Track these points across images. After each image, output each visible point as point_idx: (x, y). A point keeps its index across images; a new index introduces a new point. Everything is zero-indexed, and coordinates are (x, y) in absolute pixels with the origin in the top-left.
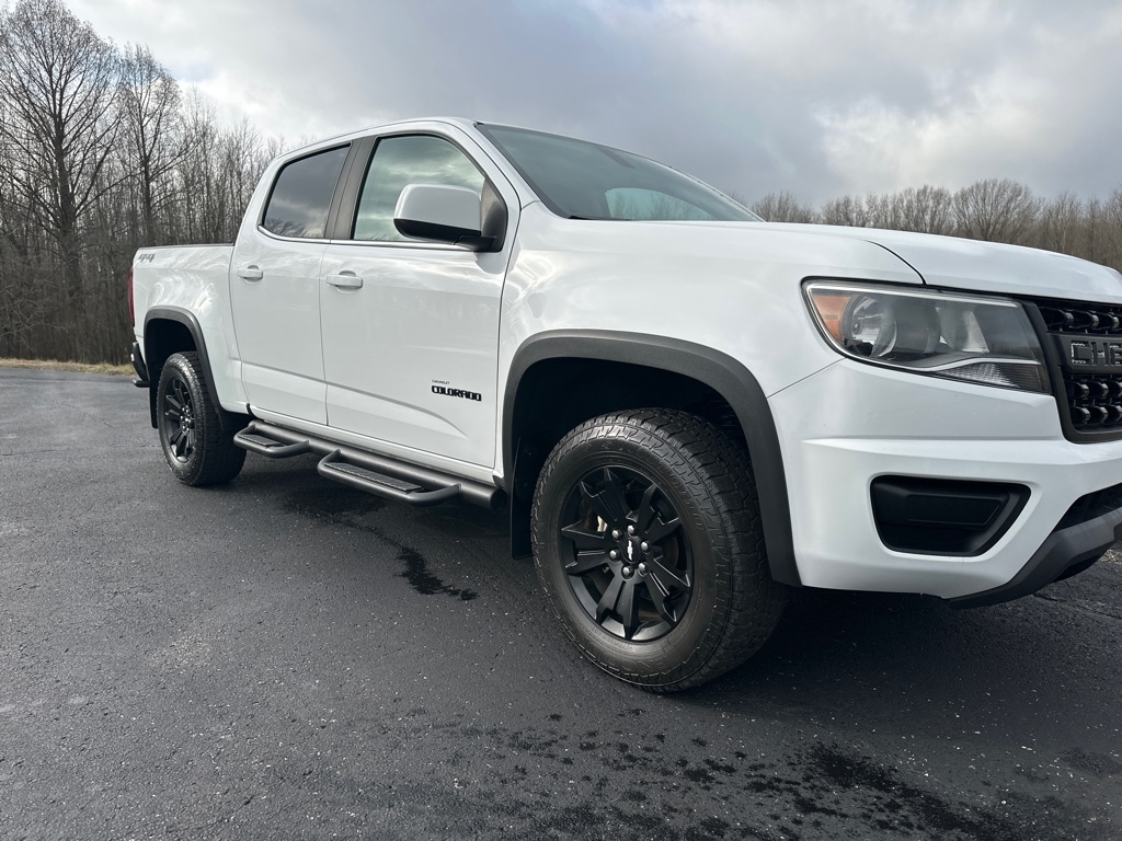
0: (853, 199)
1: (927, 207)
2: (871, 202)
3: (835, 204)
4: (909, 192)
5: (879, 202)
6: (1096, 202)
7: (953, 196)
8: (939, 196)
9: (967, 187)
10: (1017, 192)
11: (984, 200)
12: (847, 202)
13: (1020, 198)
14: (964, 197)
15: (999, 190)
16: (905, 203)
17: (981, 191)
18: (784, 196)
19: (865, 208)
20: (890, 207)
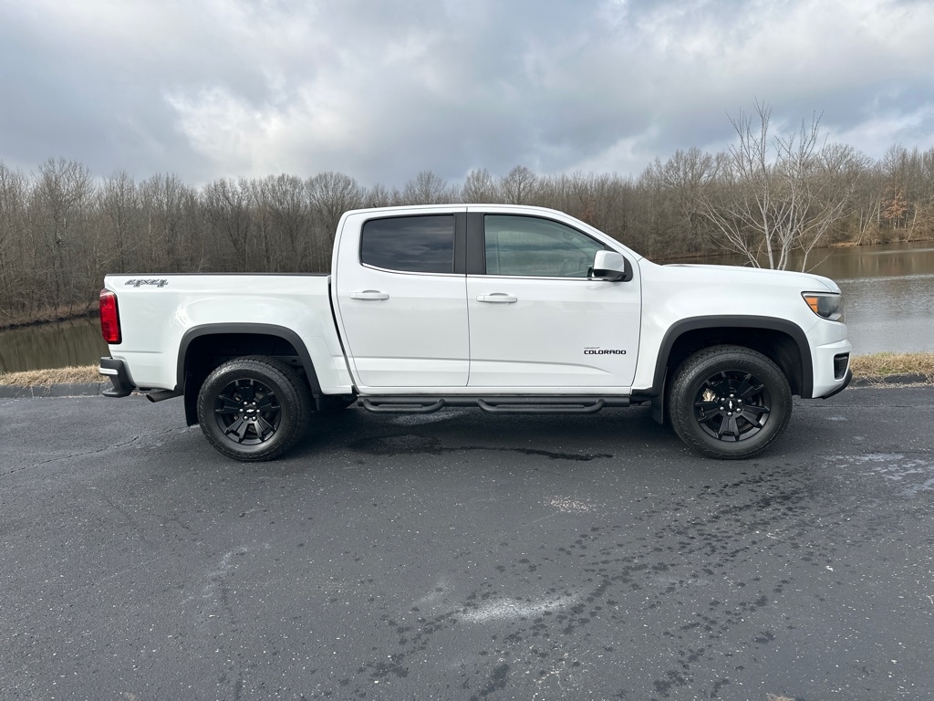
0: (227, 181)
1: (287, 191)
2: (243, 184)
3: (213, 185)
4: (271, 177)
5: (249, 184)
6: (397, 193)
7: (304, 183)
8: (294, 182)
9: (314, 176)
10: (347, 182)
11: (326, 187)
12: (223, 184)
13: (350, 187)
14: (311, 184)
15: (335, 181)
16: (270, 186)
17: (322, 179)
18: (170, 176)
19: (239, 190)
20: (259, 189)
